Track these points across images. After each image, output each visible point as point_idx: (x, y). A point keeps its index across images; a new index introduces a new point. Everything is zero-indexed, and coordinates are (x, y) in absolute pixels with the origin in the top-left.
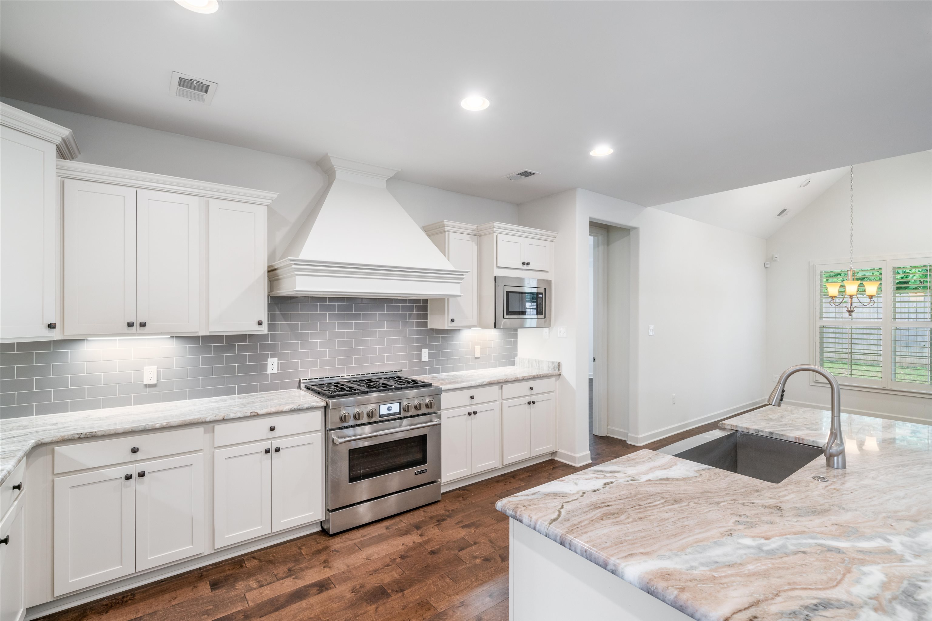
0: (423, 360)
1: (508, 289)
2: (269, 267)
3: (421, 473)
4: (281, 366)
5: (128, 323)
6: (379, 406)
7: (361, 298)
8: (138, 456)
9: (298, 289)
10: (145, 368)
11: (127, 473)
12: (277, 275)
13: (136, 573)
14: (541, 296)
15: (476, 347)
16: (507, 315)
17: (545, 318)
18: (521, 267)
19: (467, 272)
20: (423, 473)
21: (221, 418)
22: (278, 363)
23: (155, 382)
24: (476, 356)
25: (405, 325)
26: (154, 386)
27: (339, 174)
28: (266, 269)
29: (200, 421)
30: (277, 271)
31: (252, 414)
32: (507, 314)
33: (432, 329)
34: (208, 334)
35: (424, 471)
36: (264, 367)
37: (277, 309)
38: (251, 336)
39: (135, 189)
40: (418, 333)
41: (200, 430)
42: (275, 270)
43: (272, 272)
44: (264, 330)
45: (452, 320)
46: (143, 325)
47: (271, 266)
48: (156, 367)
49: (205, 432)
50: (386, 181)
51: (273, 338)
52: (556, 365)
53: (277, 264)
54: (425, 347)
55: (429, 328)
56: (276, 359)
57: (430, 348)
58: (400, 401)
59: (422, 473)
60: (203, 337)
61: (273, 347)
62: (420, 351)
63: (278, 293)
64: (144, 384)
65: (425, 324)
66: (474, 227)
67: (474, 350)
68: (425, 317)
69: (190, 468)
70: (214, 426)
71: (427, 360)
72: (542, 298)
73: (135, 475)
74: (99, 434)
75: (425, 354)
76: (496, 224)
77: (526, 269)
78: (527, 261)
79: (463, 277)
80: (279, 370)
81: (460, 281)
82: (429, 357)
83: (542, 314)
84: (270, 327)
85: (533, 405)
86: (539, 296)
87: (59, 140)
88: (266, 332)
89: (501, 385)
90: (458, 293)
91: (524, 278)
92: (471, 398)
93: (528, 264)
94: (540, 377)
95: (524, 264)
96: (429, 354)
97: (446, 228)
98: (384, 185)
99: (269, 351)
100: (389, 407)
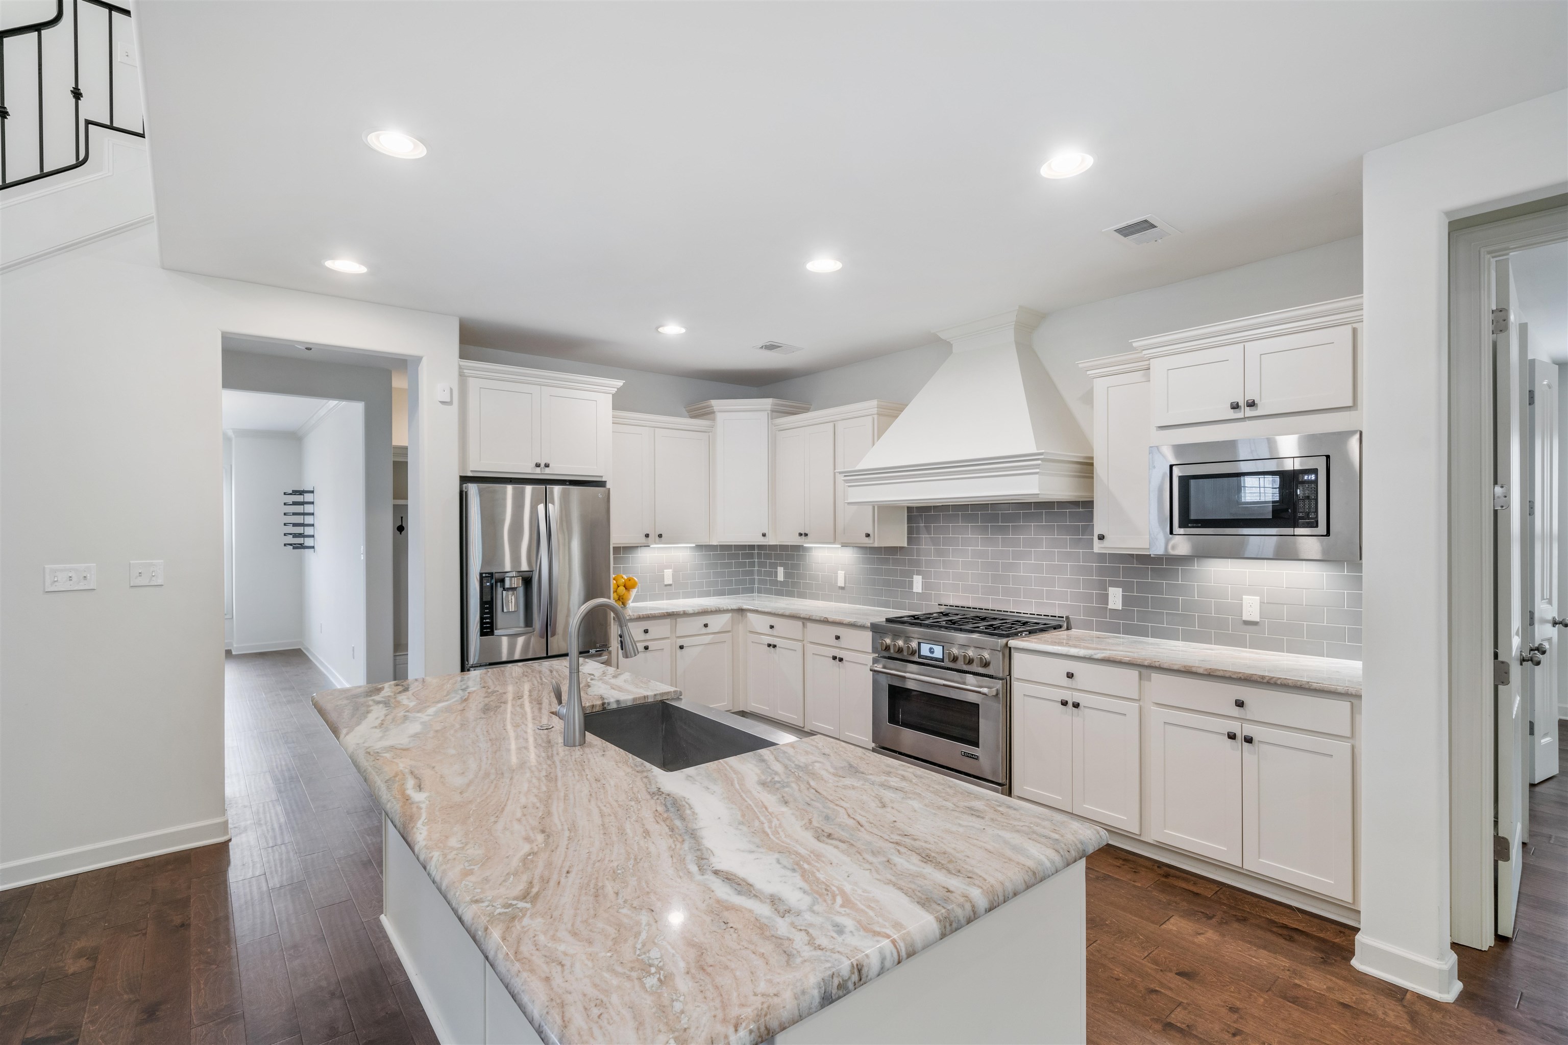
0: (1111, 606)
3: (968, 756)
4: (925, 585)
5: (799, 534)
6: (920, 643)
7: (1010, 503)
8: (773, 632)
10: (838, 574)
14: (1313, 477)
15: (1244, 596)
16: (1180, 527)
17: (1328, 534)
18: (1232, 414)
20: (972, 758)
21: (808, 617)
22: (922, 581)
25: (1075, 544)
27: (954, 348)
29: (798, 616)
31: (824, 619)
35: (974, 757)
36: (911, 584)
37: (921, 522)
41: (800, 623)
44: (905, 542)
45: (1100, 537)
46: (806, 535)
49: (803, 627)
51: (912, 551)
54: (1115, 584)
56: (921, 577)
57: (1126, 587)
58: (944, 644)
59: (970, 757)
61: (917, 563)
62: (1106, 590)
64: (837, 585)
67: (1242, 604)
70: (806, 624)
71: (1119, 607)
72: (1316, 482)
73: (772, 645)
75: (1116, 597)
77: (1245, 419)
78: (1249, 397)
79: (1039, 462)
80: (922, 590)
81: (1038, 470)
82: (1124, 603)
83: (1315, 525)
84: (910, 540)
85: (1246, 745)
86: (1303, 477)
87: (769, 407)
88: (906, 545)
89: (1144, 671)
90: (1036, 491)
91: (1237, 440)
92: (1068, 674)
93: (1252, 404)
94: (1275, 684)
95: (1235, 406)
96: (1124, 598)
97: (1089, 373)
98: (1009, 336)
99: (915, 566)
100: (931, 649)
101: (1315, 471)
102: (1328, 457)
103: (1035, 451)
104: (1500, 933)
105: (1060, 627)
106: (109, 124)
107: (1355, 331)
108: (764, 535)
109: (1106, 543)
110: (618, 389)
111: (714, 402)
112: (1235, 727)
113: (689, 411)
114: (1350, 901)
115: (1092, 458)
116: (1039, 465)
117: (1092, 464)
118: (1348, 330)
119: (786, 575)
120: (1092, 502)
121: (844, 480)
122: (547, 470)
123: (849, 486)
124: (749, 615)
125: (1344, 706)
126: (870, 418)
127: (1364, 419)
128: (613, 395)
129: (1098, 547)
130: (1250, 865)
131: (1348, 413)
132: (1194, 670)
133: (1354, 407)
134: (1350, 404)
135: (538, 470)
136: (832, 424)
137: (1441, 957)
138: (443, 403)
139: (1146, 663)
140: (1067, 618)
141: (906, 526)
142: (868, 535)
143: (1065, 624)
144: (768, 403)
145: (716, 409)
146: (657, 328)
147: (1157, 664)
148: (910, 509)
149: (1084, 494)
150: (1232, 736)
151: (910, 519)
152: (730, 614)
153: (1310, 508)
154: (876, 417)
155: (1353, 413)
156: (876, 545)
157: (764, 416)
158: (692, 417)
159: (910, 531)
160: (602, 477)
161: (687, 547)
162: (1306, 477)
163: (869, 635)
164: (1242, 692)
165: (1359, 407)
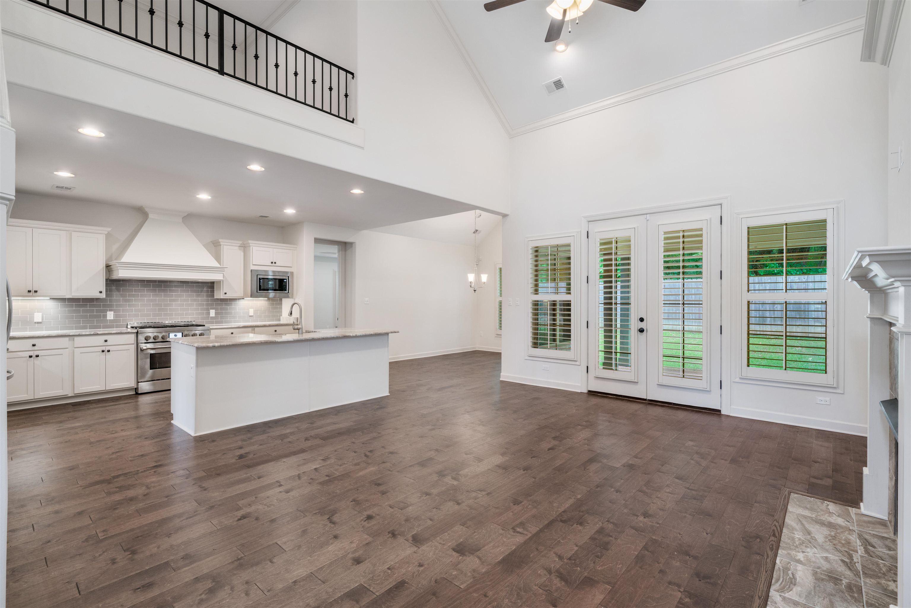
0: (211, 315)
1: (259, 277)
2: (106, 265)
4: (116, 316)
5: (28, 291)
6: (169, 334)
8: (35, 348)
9: (120, 275)
10: (36, 313)
11: (31, 355)
12: (111, 269)
13: (34, 399)
14: (286, 280)
15: (250, 309)
17: (288, 293)
18: (270, 264)
19: (227, 268)
21: (78, 334)
22: (114, 314)
24: (250, 315)
25: (198, 296)
26: (40, 323)
27: (150, 216)
28: (105, 265)
29: (67, 335)
30: (111, 267)
31: (95, 333)
32: (260, 290)
33: (218, 299)
34: (71, 297)
36: (105, 316)
37: (111, 286)
38: (97, 299)
39: (32, 229)
40: (208, 300)
41: (67, 339)
42: (110, 266)
43: (108, 267)
44: (103, 296)
45: (226, 293)
46: (36, 292)
47: (108, 264)
48: (41, 313)
49: (69, 340)
50: (182, 218)
51: (111, 301)
52: (296, 319)
53: (110, 263)
54: (212, 309)
55: (215, 298)
56: (113, 312)
57: (216, 309)
58: (182, 332)
60: (68, 299)
61: (110, 306)
62: (209, 310)
63: (112, 278)
65: (213, 296)
66: (241, 242)
67: (249, 312)
68: (213, 292)
69: (61, 355)
70: (74, 338)
71: (214, 316)
72: (286, 281)
73: (34, 356)
74: (17, 337)
75: (212, 313)
76: (250, 242)
77: (273, 266)
78: (275, 261)
80: (114, 318)
82: (215, 314)
83: (285, 291)
84: (107, 295)
91: (268, 271)
93: (275, 263)
95: (272, 263)
96: (215, 313)
97: (221, 243)
98: (181, 220)
100: (175, 335)
102: (289, 277)
109: (226, 295)
118: (291, 251)
126: (102, 235)
134: (292, 266)
141: (105, 288)
142: (101, 292)
151: (108, 285)
153: (285, 287)
155: (292, 268)
159: (108, 290)
162: (284, 281)
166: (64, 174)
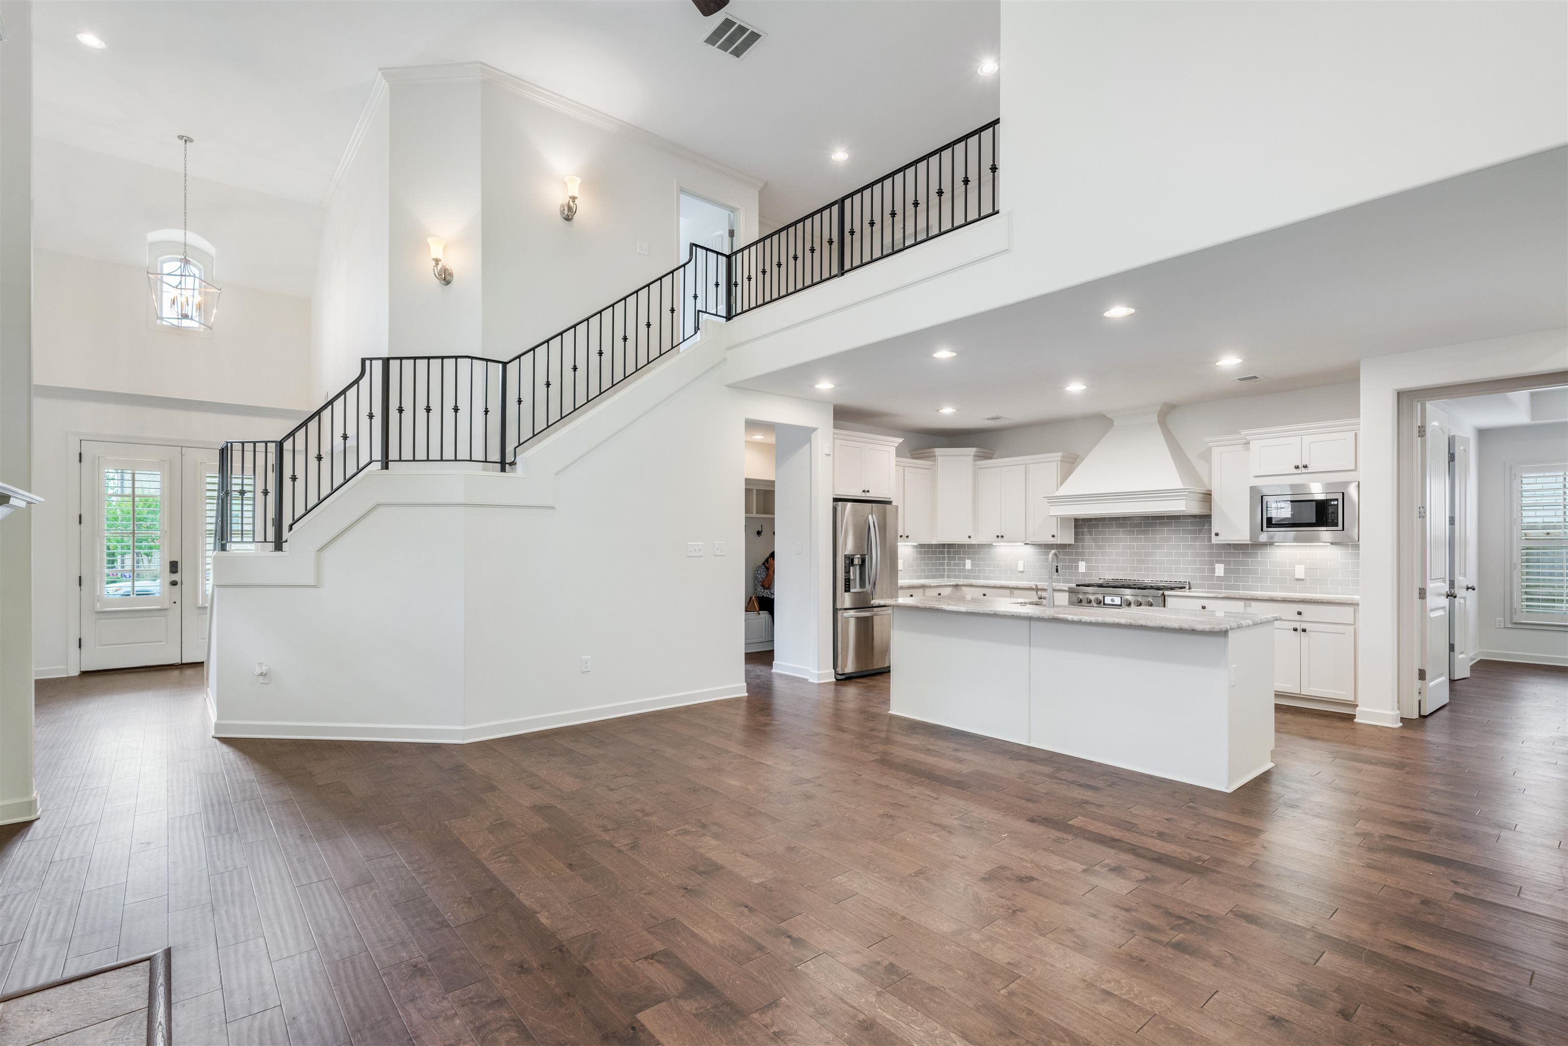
0: (1217, 574)
4: (1088, 568)
5: (997, 536)
6: (1104, 597)
10: (1019, 561)
14: (1336, 503)
15: (1296, 566)
16: (1266, 528)
17: (1343, 530)
18: (1294, 471)
22: (1086, 565)
23: (1023, 570)
24: (1296, 577)
25: (1194, 539)
26: (1022, 572)
33: (1228, 545)
36: (1077, 567)
38: (1063, 545)
40: (1199, 548)
44: (1071, 541)
45: (1217, 534)
46: (1002, 537)
48: (1023, 561)
50: (1156, 416)
51: (1079, 547)
54: (1221, 562)
56: (1085, 562)
57: (1226, 563)
61: (1082, 554)
62: (1215, 565)
64: (1019, 570)
67: (1295, 570)
71: (1222, 575)
72: (1337, 505)
76: (1245, 432)
77: (1301, 473)
78: (1304, 463)
79: (1186, 493)
80: (1086, 570)
81: (1185, 498)
82: (1225, 572)
83: (1337, 526)
84: (1076, 540)
85: (1302, 633)
86: (1331, 503)
87: (973, 453)
88: (1073, 543)
89: (1247, 602)
90: (1184, 509)
92: (1202, 607)
93: (1305, 467)
94: (1318, 602)
95: (1297, 467)
96: (1225, 569)
97: (1209, 444)
98: (1155, 418)
99: (1081, 556)
100: (1112, 599)
101: (1337, 500)
102: (1343, 493)
103: (1183, 488)
104: (1422, 714)
105: (1185, 588)
106: (715, 313)
107: (1356, 434)
108: (970, 537)
109: (1219, 538)
110: (899, 444)
111: (936, 450)
112: (1297, 625)
113: (911, 455)
114: (1353, 700)
115: (1211, 491)
116: (1186, 495)
117: (1211, 495)
118: (1353, 434)
119: (973, 565)
120: (1211, 515)
121: (1048, 502)
122: (868, 494)
123: (1051, 506)
124: (964, 588)
125: (1351, 609)
126: (1055, 463)
127: (1361, 475)
128: (896, 448)
129: (1215, 540)
130: (1305, 692)
131: (1353, 472)
132: (1275, 599)
133: (1356, 469)
134: (1354, 468)
135: (864, 494)
136: (1024, 466)
137: (1393, 710)
138: (827, 455)
139: (1249, 598)
140: (1189, 583)
141: (1073, 531)
142: (1053, 536)
143: (1188, 586)
144: (972, 451)
145: (937, 454)
146: (938, 411)
147: (1255, 598)
148: (1076, 520)
149: (1205, 511)
150: (1295, 630)
151: (1076, 527)
152: (951, 588)
153: (1334, 517)
154: (1059, 462)
155: (1355, 472)
156: (1059, 542)
157: (971, 459)
158: (913, 458)
159: (1076, 534)
160: (890, 498)
161: (910, 545)
162: (1332, 503)
163: (1066, 595)
164: (1300, 607)
165: (1358, 470)
166: (947, 410)
